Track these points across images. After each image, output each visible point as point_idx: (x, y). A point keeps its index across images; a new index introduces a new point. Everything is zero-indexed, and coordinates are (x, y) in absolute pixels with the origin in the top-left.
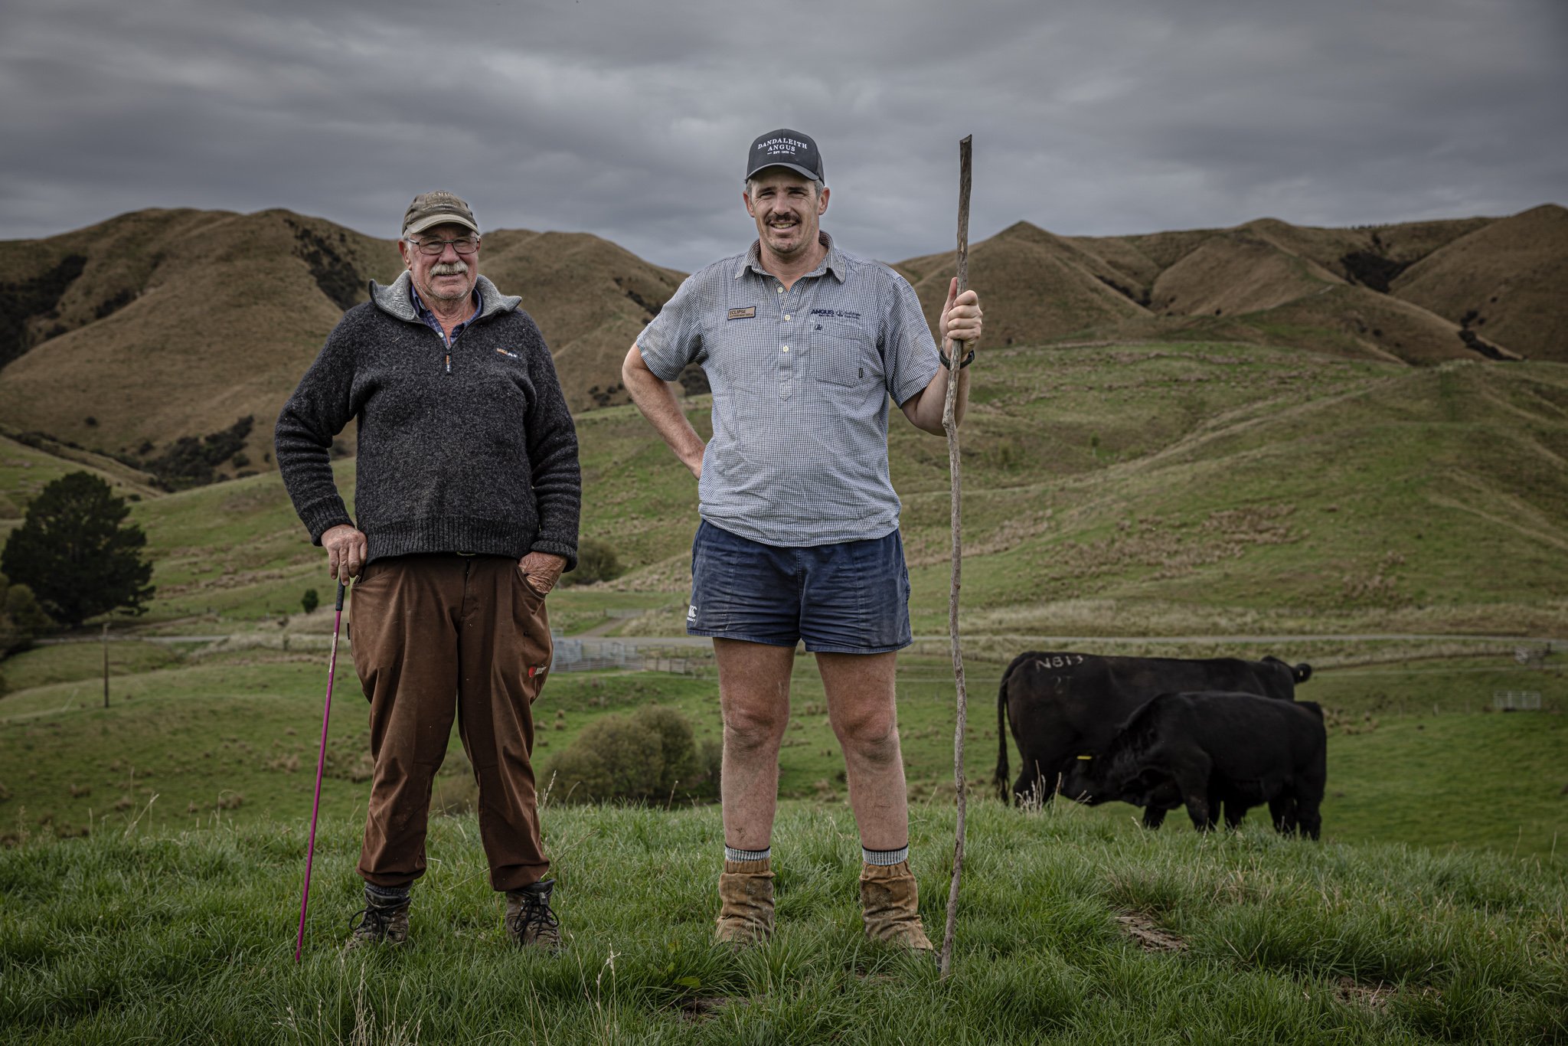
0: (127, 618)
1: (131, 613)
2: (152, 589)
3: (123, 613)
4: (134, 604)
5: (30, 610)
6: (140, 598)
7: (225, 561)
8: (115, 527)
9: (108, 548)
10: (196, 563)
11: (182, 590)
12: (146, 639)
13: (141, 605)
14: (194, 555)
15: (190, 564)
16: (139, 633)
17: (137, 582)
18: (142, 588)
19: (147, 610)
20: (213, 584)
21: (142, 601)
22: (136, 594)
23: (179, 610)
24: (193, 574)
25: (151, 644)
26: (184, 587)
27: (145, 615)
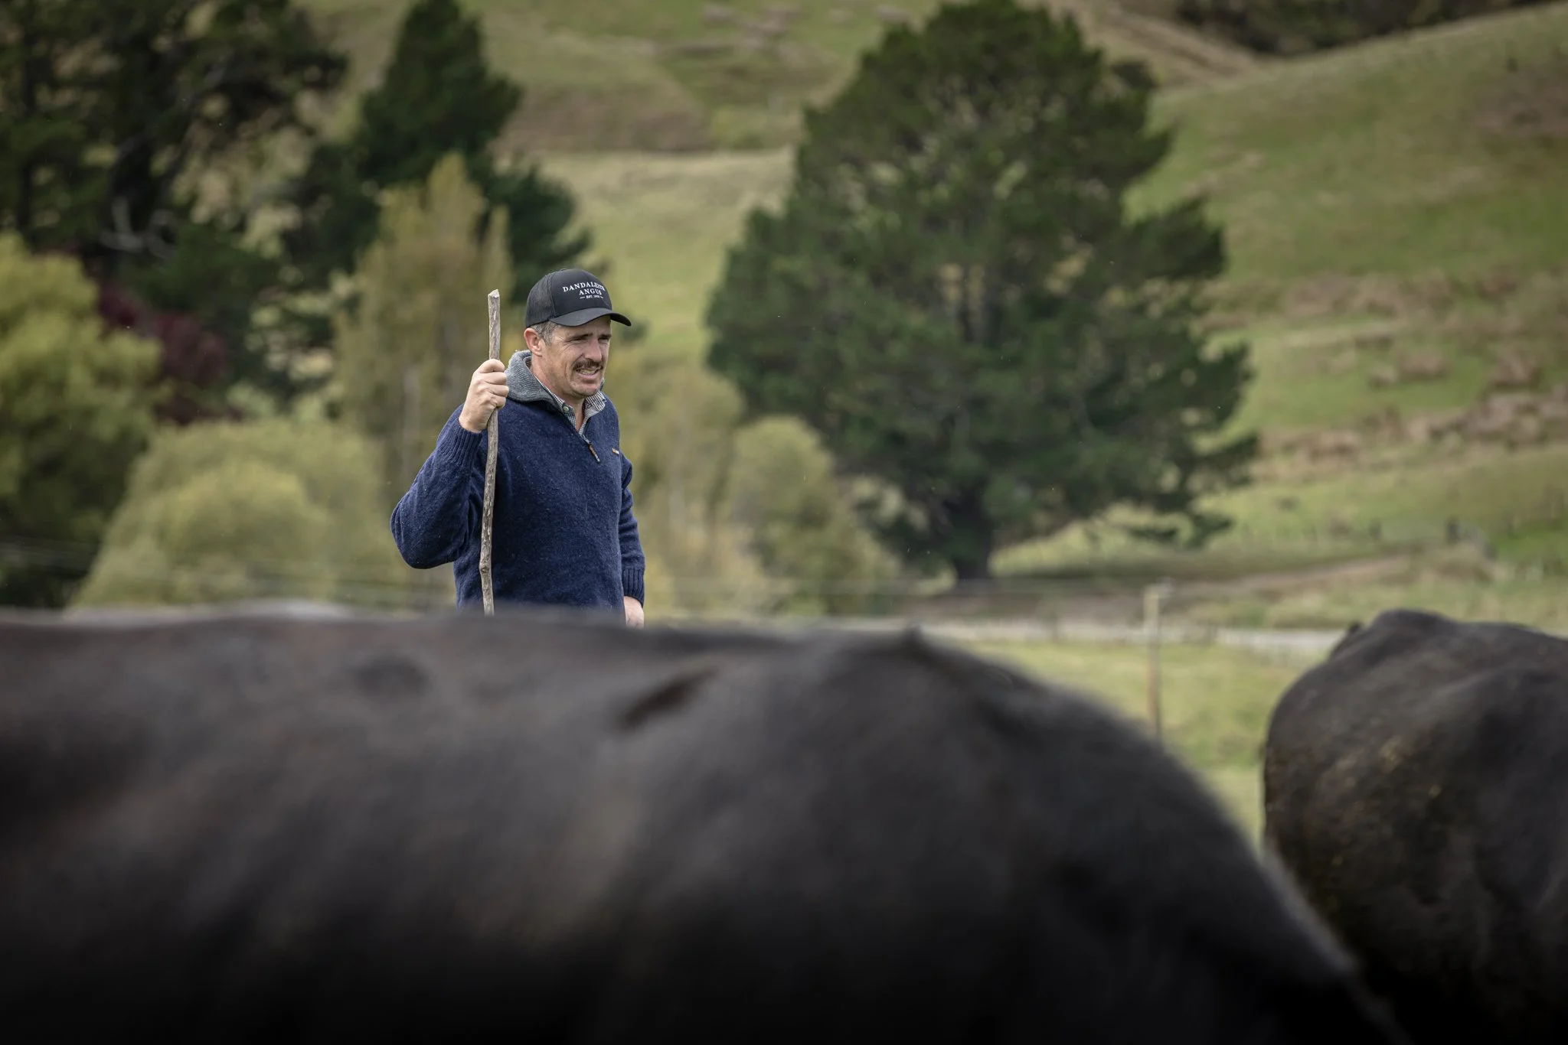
0: (1149, 551)
1: (1167, 536)
2: (1248, 448)
3: (1139, 533)
4: (1176, 501)
5: (811, 518)
6: (1196, 482)
7: (1494, 337)
8: (1117, 208)
9: (1088, 288)
10: (1384, 343)
11: (1343, 451)
12: (1230, 638)
13: (1207, 504)
14: (1375, 309)
15: (1361, 344)
16: (1201, 612)
17: (1191, 417)
18: (1205, 443)
19: (1223, 525)
20: (1458, 427)
21: (1210, 489)
22: (1188, 462)
23: (1340, 530)
24: (1378, 384)
25: (1248, 655)
26: (1350, 438)
27: (1217, 544)
